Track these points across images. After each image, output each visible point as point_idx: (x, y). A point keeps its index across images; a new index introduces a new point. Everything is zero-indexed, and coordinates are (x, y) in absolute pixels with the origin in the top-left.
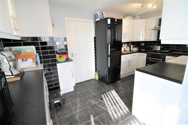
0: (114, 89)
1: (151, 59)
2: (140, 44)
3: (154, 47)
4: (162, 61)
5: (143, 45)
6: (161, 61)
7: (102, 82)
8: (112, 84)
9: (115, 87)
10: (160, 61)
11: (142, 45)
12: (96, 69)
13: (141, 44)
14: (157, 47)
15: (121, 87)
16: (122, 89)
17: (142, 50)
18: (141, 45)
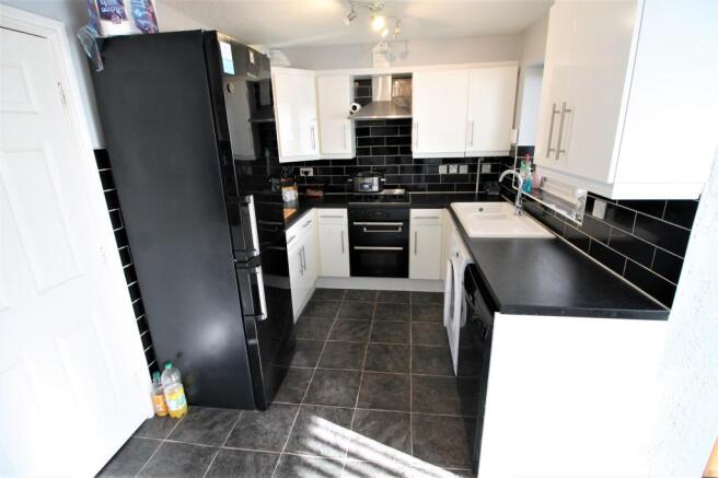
0: (315, 412)
1: (369, 227)
2: (297, 171)
3: (360, 180)
4: (402, 227)
5: (311, 174)
6: (400, 230)
7: (227, 412)
8: (280, 395)
9: (308, 401)
10: (397, 228)
11: (306, 173)
12: (150, 356)
13: (302, 169)
14: (368, 180)
15: (327, 383)
16: (342, 390)
17: (312, 193)
18: (302, 175)
